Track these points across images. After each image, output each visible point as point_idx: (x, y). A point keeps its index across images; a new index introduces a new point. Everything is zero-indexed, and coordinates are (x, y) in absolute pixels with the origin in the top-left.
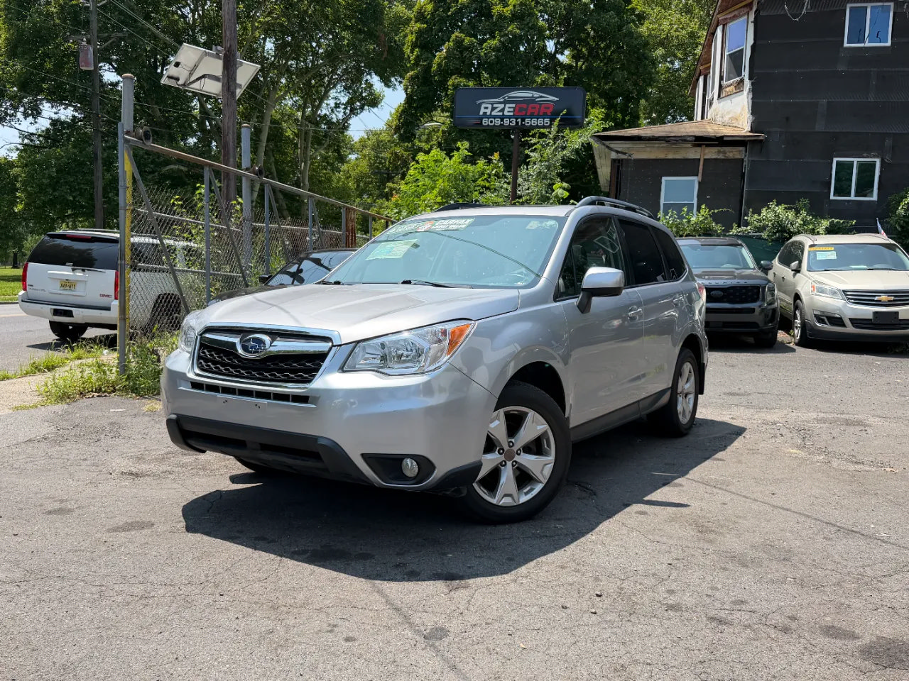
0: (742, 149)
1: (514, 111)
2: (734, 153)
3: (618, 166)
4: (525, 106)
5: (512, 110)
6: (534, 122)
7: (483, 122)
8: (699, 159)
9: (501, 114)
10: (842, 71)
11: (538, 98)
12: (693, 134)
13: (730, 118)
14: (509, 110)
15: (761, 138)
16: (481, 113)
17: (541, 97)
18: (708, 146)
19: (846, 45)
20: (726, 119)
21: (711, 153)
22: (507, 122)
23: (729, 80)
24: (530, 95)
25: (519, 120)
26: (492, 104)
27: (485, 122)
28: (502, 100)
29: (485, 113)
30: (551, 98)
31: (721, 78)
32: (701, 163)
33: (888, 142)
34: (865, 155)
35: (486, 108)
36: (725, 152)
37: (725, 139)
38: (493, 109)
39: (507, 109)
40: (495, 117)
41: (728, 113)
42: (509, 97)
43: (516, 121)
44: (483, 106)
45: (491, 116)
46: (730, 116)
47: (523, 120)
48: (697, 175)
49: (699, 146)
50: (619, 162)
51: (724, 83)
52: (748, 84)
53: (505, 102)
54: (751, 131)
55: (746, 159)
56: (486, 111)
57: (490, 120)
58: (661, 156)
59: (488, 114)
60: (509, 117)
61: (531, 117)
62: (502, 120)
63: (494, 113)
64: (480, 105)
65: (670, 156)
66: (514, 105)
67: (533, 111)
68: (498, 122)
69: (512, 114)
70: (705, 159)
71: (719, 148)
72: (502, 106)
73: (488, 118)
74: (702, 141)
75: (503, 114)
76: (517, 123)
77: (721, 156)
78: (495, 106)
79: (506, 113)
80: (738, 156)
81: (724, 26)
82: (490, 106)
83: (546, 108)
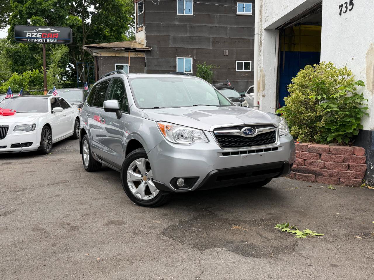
0: (144, 53)
1: (41, 36)
2: (141, 55)
3: (97, 59)
4: (46, 34)
5: (41, 35)
6: (50, 41)
7: (28, 40)
8: (128, 57)
9: (36, 37)
10: (177, 24)
11: (51, 31)
12: (124, 47)
13: (141, 41)
14: (39, 35)
15: (150, 49)
16: (27, 36)
17: (53, 31)
18: (131, 52)
19: (177, 14)
20: (140, 41)
21: (133, 55)
22: (39, 40)
23: (140, 25)
24: (48, 30)
25: (44, 40)
26: (32, 33)
27: (29, 40)
28: (36, 31)
29: (29, 37)
30: (57, 31)
31: (137, 24)
32: (129, 59)
33: (195, 51)
34: (187, 56)
35: (29, 34)
36: (138, 54)
37: (136, 49)
38: (32, 35)
39: (38, 35)
40: (33, 38)
41: (140, 38)
42: (39, 30)
43: (43, 40)
44: (28, 33)
45: (31, 38)
46: (141, 40)
47: (46, 40)
48: (128, 63)
49: (128, 51)
50: (97, 57)
51: (138, 26)
52: (144, 27)
53: (37, 32)
54: (146, 46)
55: (146, 57)
56: (29, 35)
57: (31, 39)
58: (113, 55)
59: (30, 37)
60: (40, 38)
61: (49, 38)
62: (37, 40)
63: (32, 37)
64: (26, 33)
65: (117, 55)
66: (41, 34)
67: (49, 36)
68: (35, 40)
69: (41, 37)
70: (130, 57)
71: (135, 53)
72: (36, 34)
73: (30, 39)
74: (128, 50)
75: (37, 37)
76: (43, 41)
77: (136, 56)
78: (33, 33)
79: (38, 37)
80: (143, 56)
81: (136, 3)
82: (31, 34)
83: (55, 35)
